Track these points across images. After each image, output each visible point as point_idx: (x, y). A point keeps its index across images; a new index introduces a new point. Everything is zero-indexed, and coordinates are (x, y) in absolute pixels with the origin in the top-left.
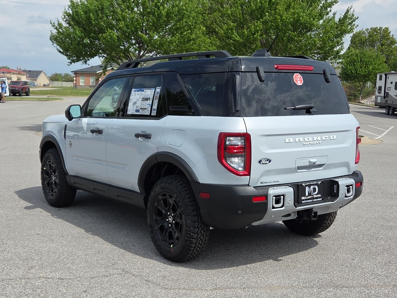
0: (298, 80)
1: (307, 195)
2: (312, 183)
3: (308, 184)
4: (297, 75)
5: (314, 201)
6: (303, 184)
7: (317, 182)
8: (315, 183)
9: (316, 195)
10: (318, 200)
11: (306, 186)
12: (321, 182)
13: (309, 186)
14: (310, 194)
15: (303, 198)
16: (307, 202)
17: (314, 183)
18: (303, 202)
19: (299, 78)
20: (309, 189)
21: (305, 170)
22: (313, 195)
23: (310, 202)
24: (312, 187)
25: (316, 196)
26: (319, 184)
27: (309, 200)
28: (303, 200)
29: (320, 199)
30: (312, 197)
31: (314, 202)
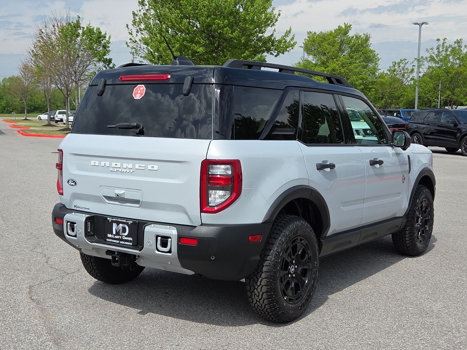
0: (138, 93)
1: (115, 234)
2: (121, 220)
3: (114, 220)
4: (140, 87)
5: (121, 242)
6: (108, 219)
7: (127, 221)
8: (124, 221)
9: (126, 236)
10: (127, 243)
11: (113, 222)
12: (132, 222)
13: (118, 223)
14: (118, 233)
15: (109, 236)
16: (112, 242)
17: (122, 221)
18: (107, 240)
19: (140, 91)
20: (117, 227)
21: (117, 203)
22: (122, 236)
23: (115, 243)
24: (121, 225)
25: (126, 238)
26: (130, 223)
27: (115, 240)
28: (109, 238)
29: (130, 244)
30: (121, 237)
31: (121, 245)
